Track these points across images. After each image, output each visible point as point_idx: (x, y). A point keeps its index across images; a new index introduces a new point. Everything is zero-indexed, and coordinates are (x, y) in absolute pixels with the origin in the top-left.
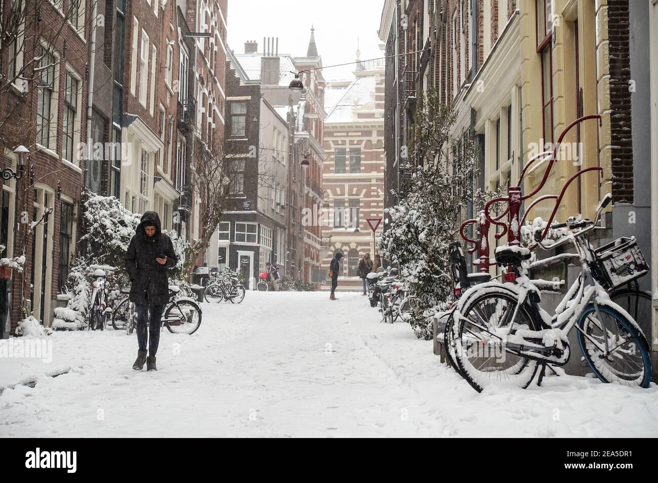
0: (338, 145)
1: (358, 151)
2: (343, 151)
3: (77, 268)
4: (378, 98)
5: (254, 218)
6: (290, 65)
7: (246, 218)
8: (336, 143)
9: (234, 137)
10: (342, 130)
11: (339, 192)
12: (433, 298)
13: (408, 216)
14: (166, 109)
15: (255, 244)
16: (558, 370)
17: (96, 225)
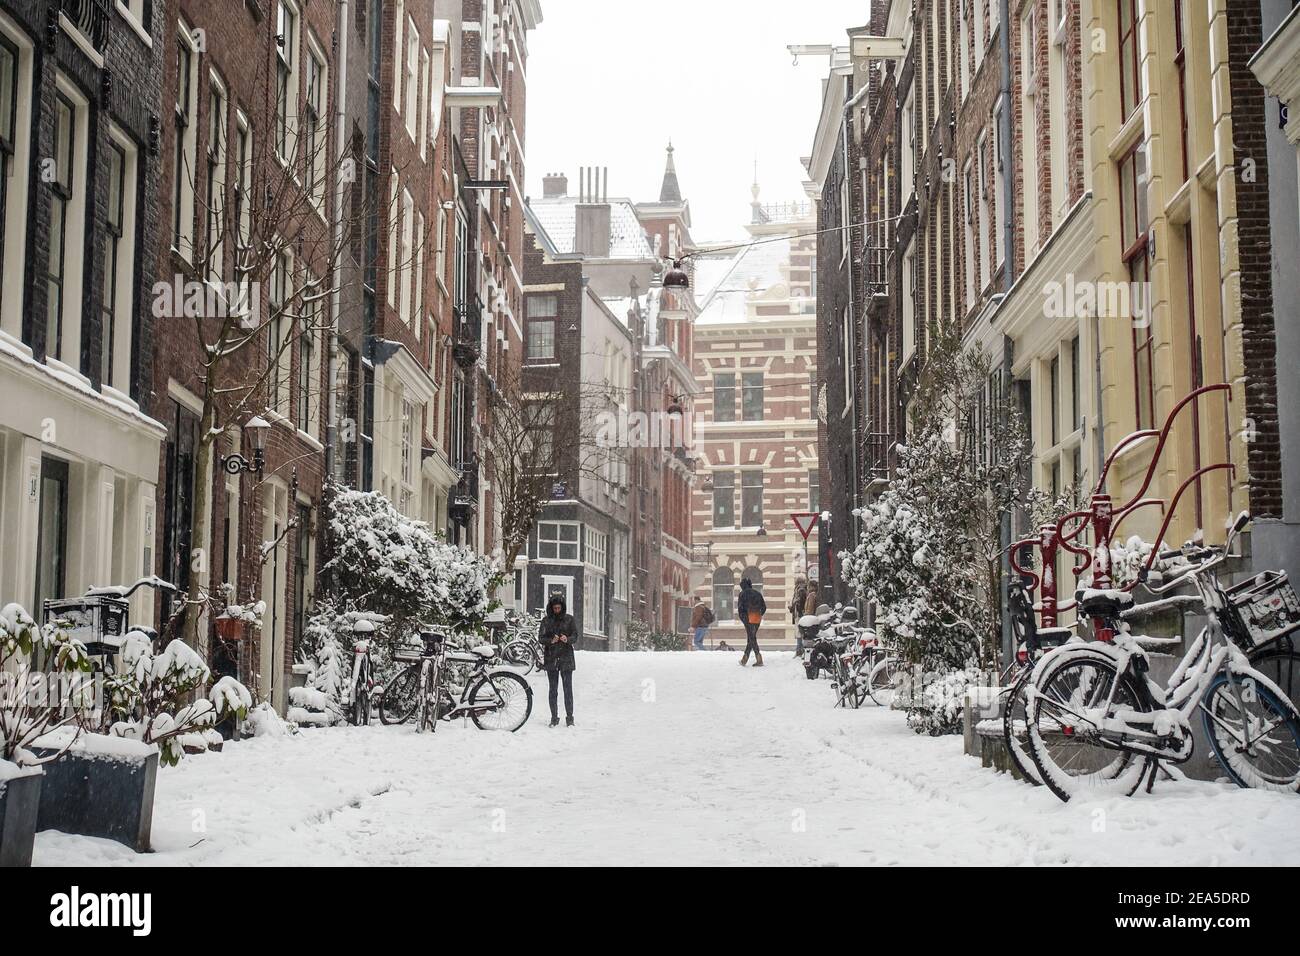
0: (720, 366)
1: (758, 379)
2: (729, 379)
3: (319, 617)
4: (796, 276)
5: (570, 512)
6: (630, 220)
7: (559, 512)
8: (715, 362)
9: (533, 362)
10: (727, 338)
11: (722, 458)
12: (941, 663)
13: (895, 521)
14: (437, 324)
15: (576, 562)
16: (1174, 770)
17: (350, 542)
